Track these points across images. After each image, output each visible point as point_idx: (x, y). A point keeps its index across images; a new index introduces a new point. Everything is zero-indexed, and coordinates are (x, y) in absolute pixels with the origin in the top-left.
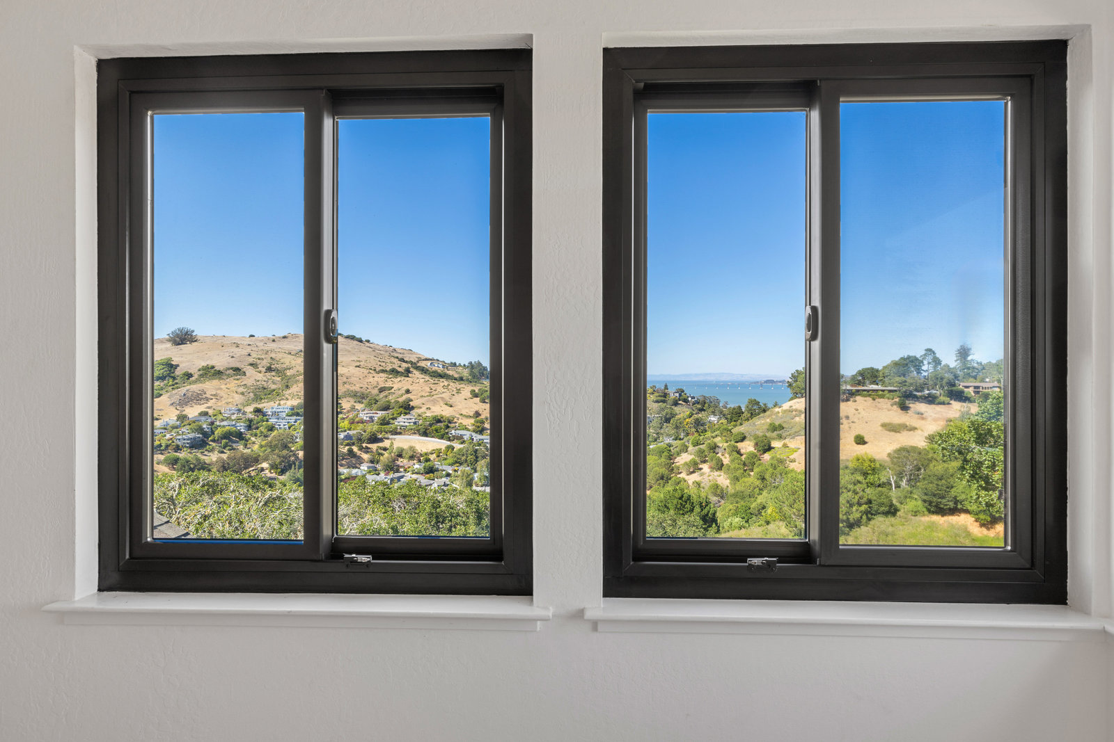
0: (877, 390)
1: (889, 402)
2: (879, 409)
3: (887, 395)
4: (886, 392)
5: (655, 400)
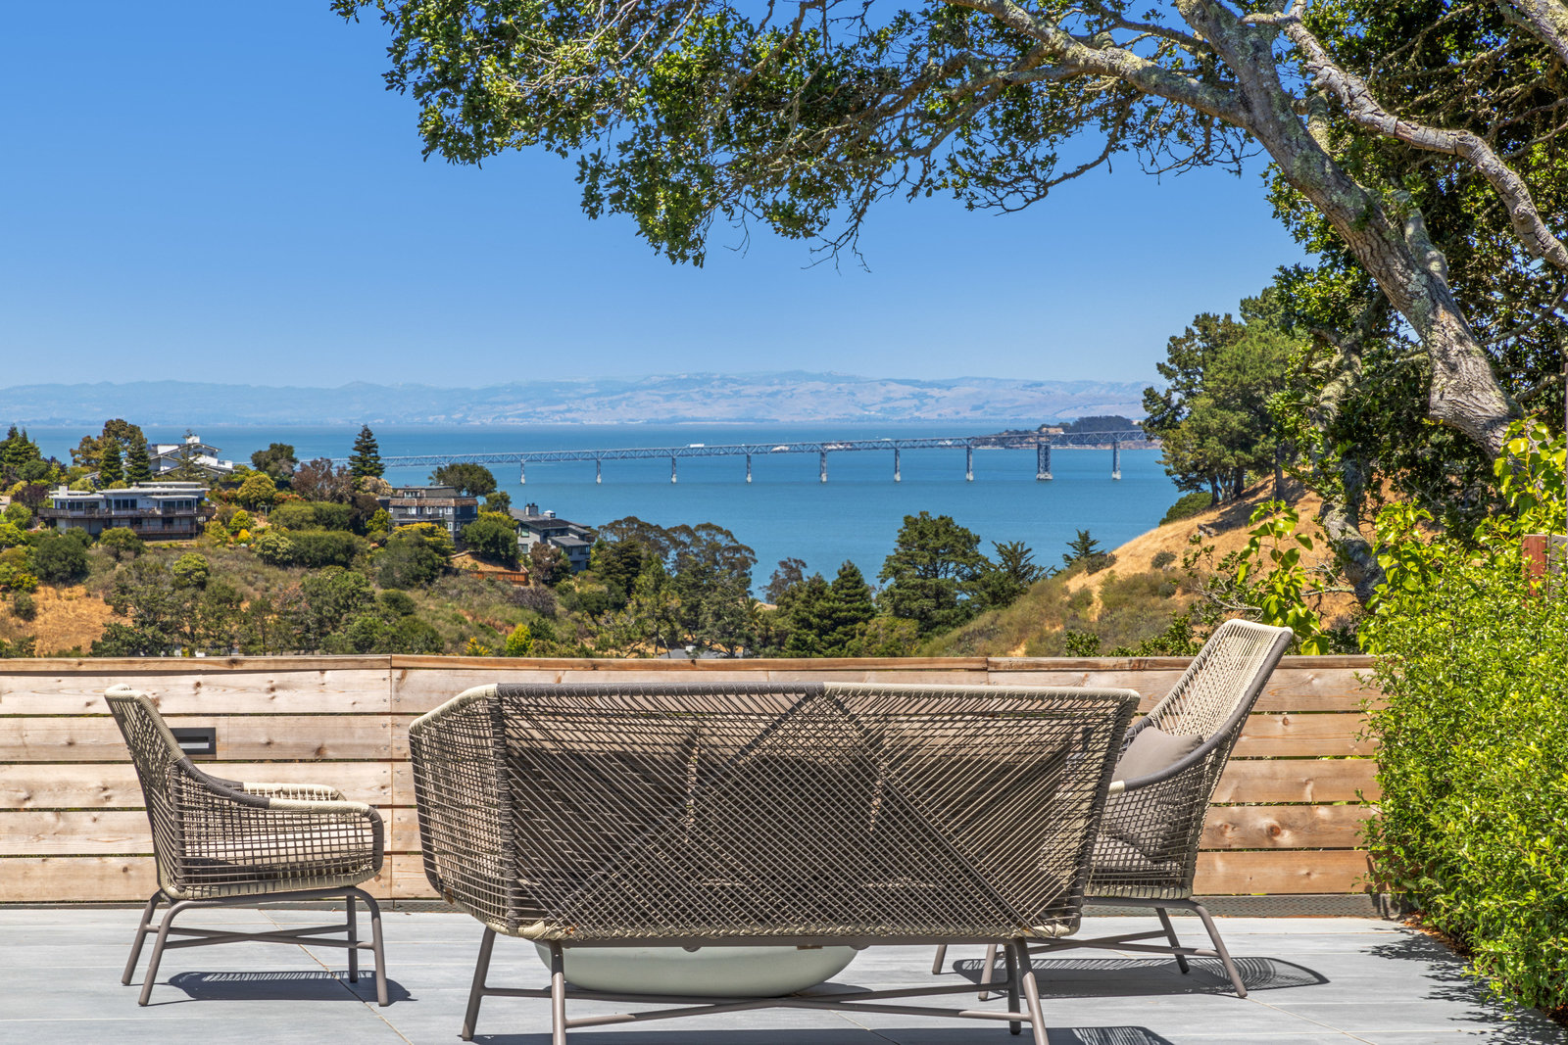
5: (286, 544)
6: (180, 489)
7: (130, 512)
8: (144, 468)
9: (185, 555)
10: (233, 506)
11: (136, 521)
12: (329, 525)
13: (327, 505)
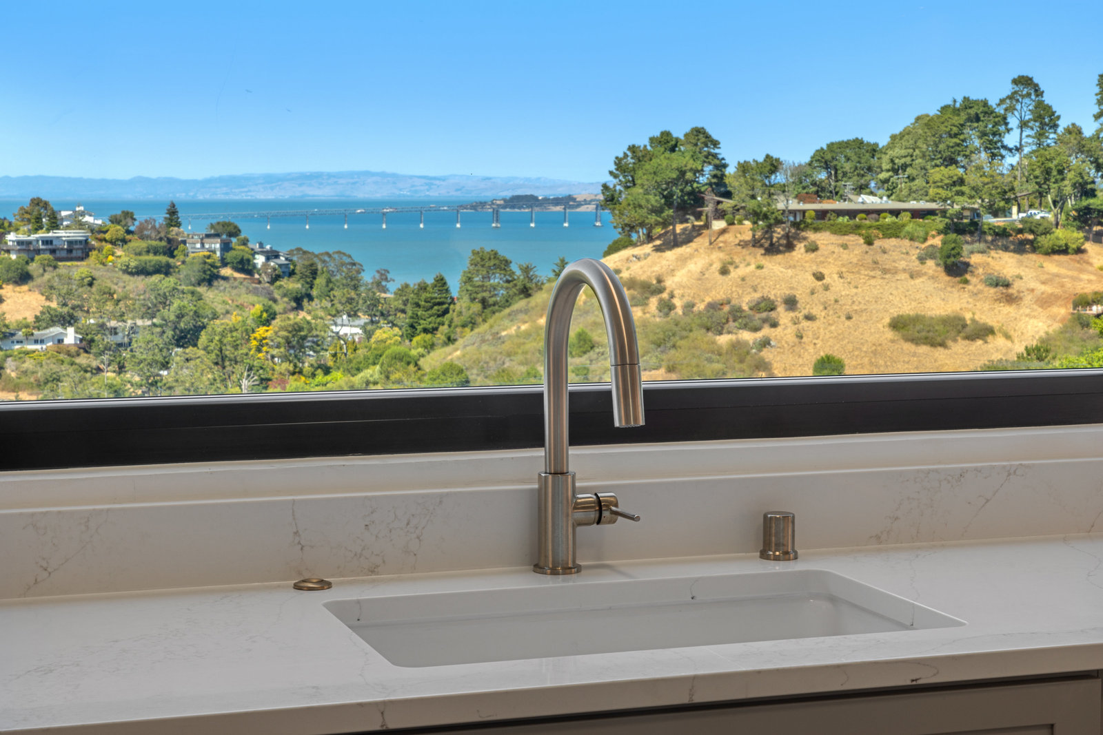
0: (879, 212)
1: (915, 250)
2: (885, 271)
3: (909, 228)
4: (906, 217)
5: (133, 264)
6: (76, 234)
7: (50, 247)
8: (55, 224)
9: (80, 269)
10: (104, 243)
11: (53, 251)
12: (155, 254)
13: (154, 243)
